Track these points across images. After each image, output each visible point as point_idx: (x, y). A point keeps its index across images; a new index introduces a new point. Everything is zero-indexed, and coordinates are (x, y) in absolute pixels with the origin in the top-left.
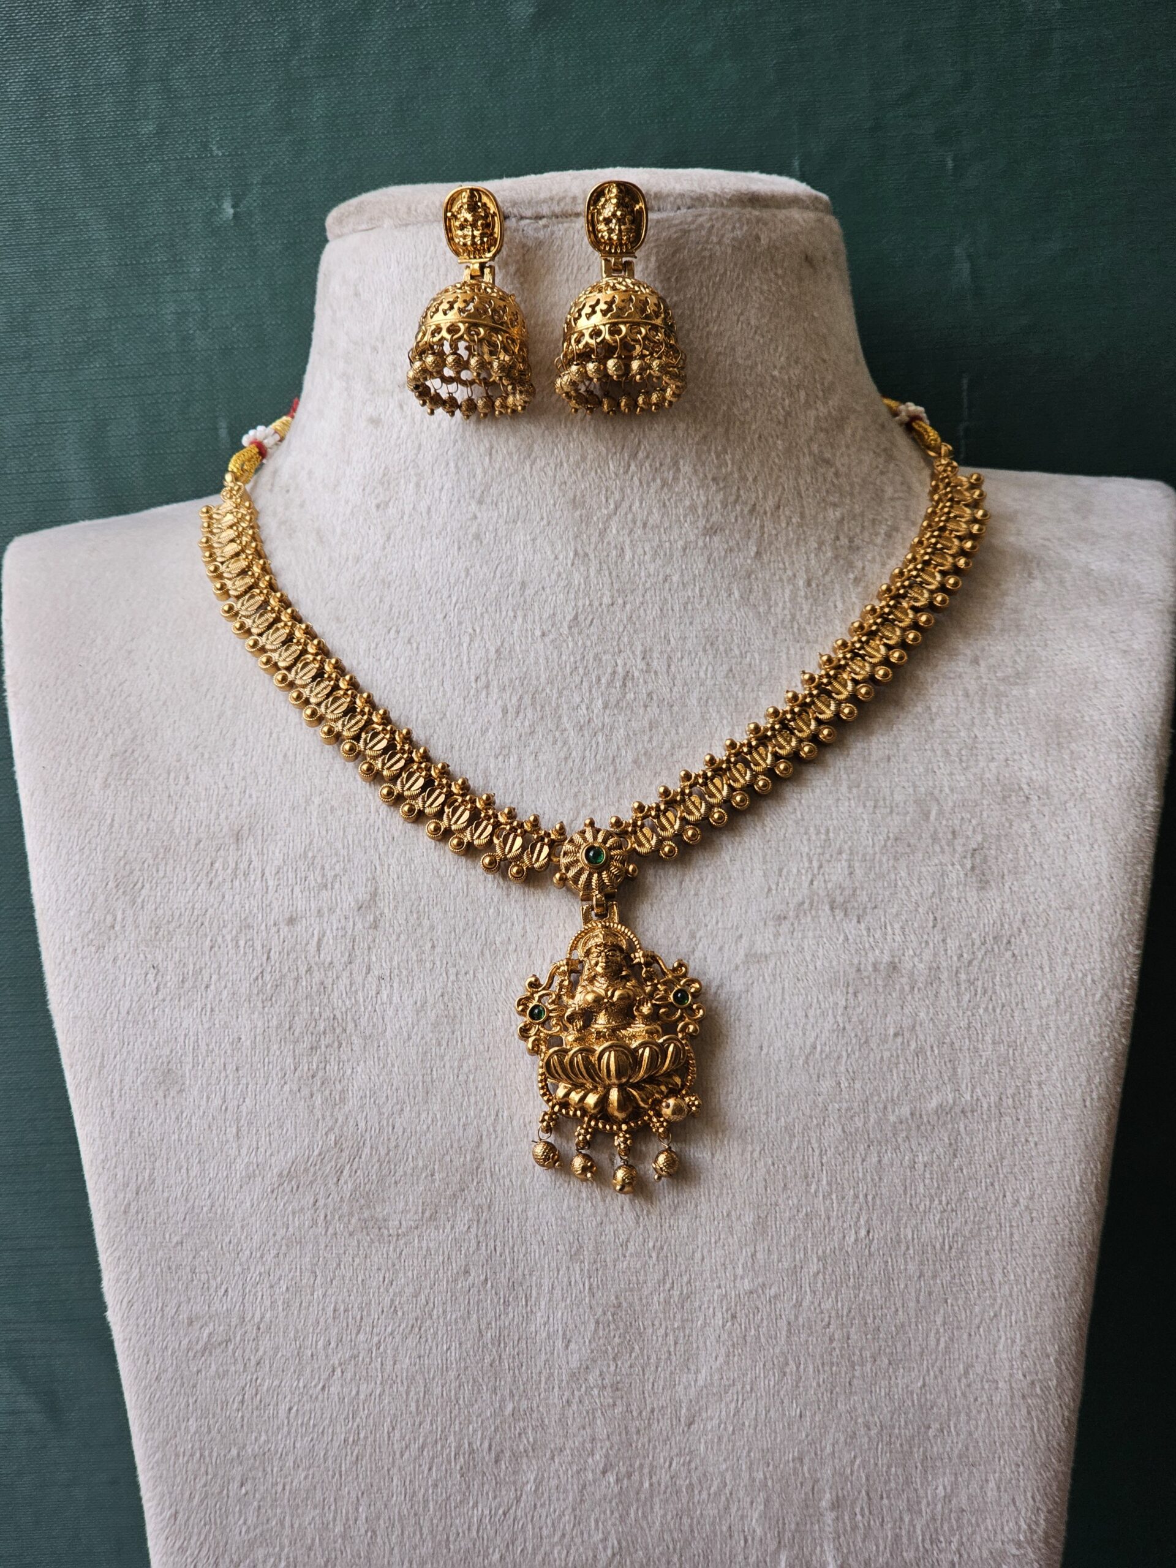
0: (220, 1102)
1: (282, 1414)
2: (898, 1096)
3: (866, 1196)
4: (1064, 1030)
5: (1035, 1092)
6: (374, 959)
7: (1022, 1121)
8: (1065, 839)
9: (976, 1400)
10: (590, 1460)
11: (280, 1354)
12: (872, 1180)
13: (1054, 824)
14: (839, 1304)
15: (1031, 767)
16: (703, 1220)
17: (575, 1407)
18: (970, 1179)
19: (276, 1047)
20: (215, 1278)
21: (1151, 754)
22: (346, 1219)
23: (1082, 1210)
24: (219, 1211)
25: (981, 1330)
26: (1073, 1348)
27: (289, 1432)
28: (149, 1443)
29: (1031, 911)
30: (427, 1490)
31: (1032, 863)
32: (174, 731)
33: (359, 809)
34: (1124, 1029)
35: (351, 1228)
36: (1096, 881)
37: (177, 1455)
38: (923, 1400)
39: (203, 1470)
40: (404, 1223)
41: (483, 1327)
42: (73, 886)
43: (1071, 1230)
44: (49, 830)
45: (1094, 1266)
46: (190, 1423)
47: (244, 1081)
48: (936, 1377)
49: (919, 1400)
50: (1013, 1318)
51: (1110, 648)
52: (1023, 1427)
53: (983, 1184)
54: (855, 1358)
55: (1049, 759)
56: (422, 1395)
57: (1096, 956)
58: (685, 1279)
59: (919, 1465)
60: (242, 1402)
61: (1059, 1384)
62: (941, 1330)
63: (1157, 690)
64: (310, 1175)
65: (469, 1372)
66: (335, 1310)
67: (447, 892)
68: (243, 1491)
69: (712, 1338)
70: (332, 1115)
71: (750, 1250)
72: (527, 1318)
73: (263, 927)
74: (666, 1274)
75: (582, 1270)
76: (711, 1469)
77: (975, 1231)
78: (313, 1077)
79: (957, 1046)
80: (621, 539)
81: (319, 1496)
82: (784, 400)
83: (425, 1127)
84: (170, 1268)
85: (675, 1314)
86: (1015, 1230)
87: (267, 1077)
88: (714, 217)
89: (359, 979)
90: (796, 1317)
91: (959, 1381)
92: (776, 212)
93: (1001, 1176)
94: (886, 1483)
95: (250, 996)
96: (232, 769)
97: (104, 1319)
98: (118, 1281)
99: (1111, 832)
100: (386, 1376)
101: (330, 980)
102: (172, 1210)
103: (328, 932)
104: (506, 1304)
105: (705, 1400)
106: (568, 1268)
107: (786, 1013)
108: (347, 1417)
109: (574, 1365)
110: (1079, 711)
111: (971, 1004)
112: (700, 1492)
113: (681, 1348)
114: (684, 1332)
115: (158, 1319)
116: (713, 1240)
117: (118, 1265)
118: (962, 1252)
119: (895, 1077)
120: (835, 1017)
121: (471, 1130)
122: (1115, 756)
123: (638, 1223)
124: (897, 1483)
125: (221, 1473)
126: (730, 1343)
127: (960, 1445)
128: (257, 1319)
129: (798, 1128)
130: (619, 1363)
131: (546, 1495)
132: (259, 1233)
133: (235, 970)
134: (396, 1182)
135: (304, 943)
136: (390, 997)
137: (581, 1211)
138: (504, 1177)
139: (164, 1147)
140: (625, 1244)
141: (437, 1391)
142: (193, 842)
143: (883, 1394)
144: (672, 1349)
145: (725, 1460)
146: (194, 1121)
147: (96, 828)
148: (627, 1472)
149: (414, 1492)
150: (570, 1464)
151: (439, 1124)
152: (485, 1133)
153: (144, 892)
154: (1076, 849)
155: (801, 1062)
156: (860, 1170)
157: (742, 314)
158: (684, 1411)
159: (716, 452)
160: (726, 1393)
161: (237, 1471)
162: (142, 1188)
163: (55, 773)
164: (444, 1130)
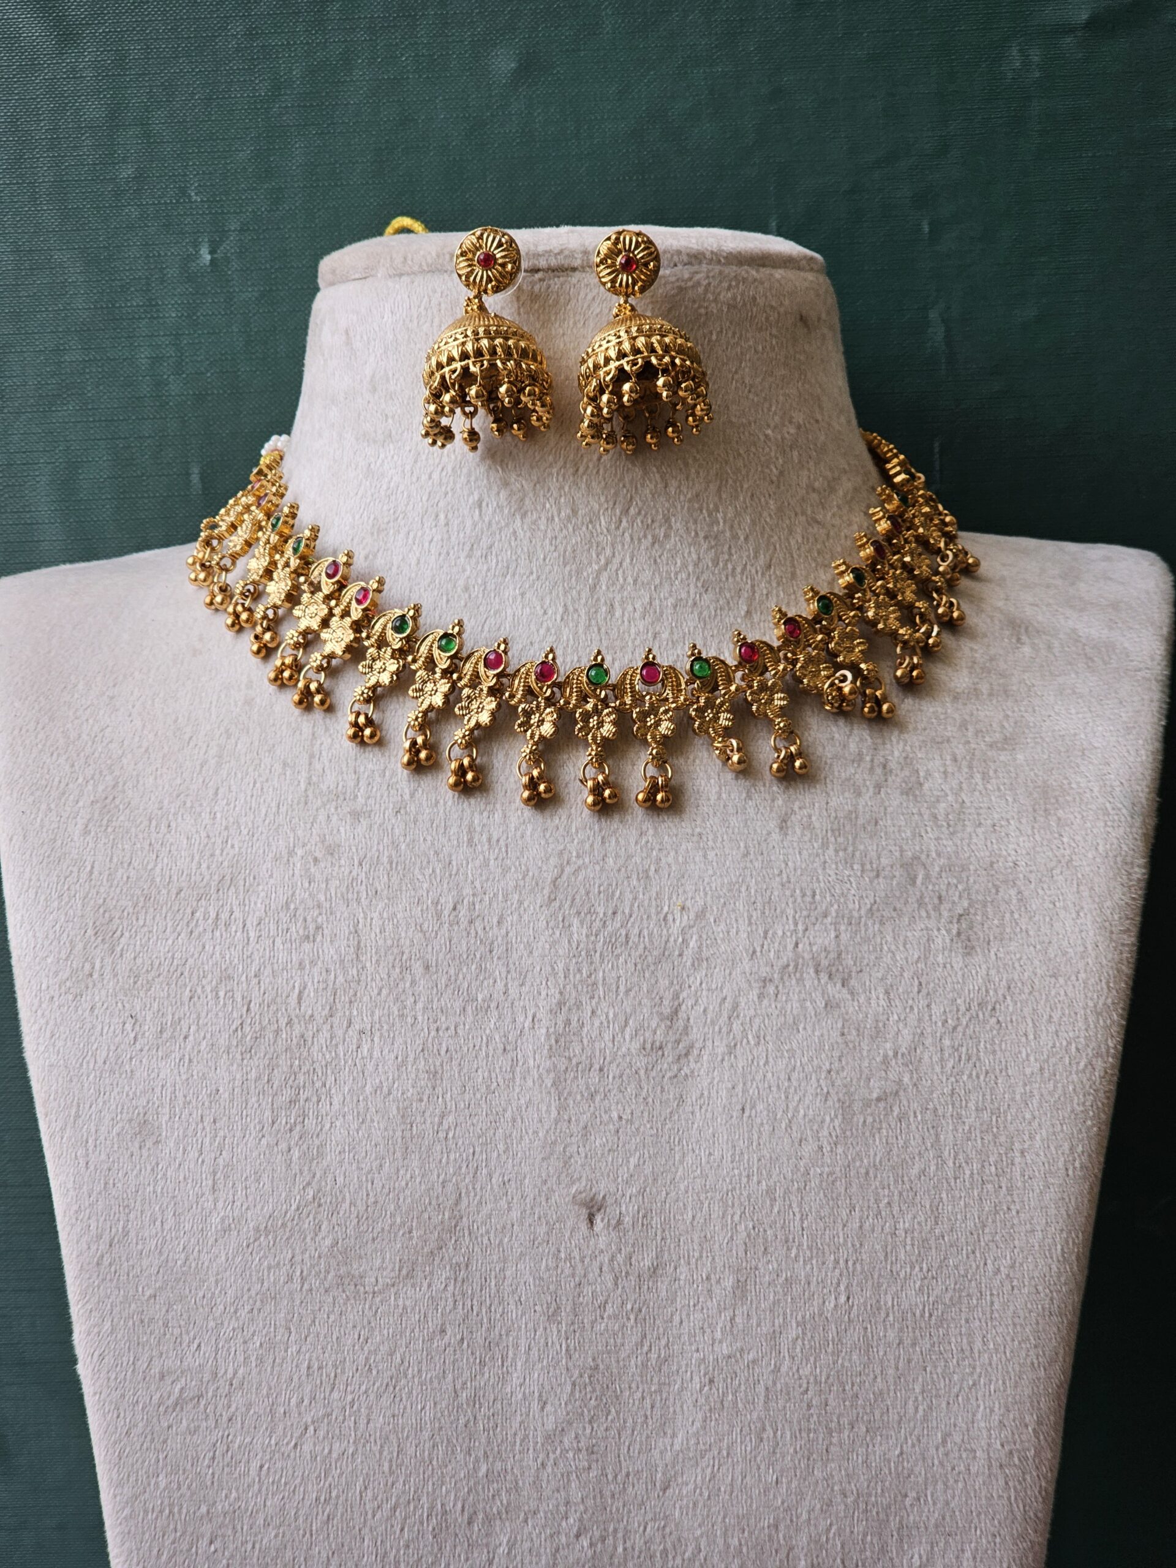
0: (197, 1155)
1: (253, 1472)
2: (880, 1162)
3: (847, 1261)
4: (1048, 1098)
5: (1017, 1160)
6: (355, 1013)
7: (1004, 1188)
8: (1051, 906)
9: (953, 1469)
10: (564, 1524)
11: (252, 1412)
12: (853, 1245)
13: (1041, 892)
14: (818, 1370)
15: (1018, 833)
16: (682, 1282)
17: (550, 1470)
18: (951, 1246)
19: (254, 1099)
20: (188, 1333)
21: (1138, 822)
22: (322, 1276)
23: (1063, 1279)
24: (193, 1265)
25: (960, 1398)
26: (1052, 1418)
27: (260, 1490)
28: (118, 1498)
29: (1016, 977)
30: (398, 1551)
31: (1018, 929)
32: (156, 778)
33: (343, 862)
34: (1108, 1098)
35: (327, 1286)
36: (1082, 949)
37: (146, 1512)
38: (900, 1469)
39: (172, 1527)
40: (380, 1280)
41: (458, 1387)
42: (51, 932)
43: (1052, 1299)
44: (27, 875)
45: (1074, 1336)
46: (160, 1478)
47: (221, 1133)
48: (913, 1446)
49: (896, 1468)
50: (992, 1387)
51: (1098, 716)
52: (1000, 1497)
53: (964, 1252)
54: (833, 1425)
55: (1036, 826)
56: (395, 1454)
57: (1081, 1024)
58: (663, 1342)
59: (895, 1533)
60: (214, 1458)
61: (1037, 1454)
62: (920, 1398)
63: (1144, 758)
64: (288, 1230)
65: (443, 1432)
66: (309, 1368)
67: (430, 948)
68: (213, 1548)
69: (689, 1402)
70: (310, 1170)
71: (728, 1314)
72: (503, 1379)
73: (244, 978)
74: (644, 1336)
75: (559, 1331)
76: (685, 1535)
77: (956, 1299)
78: (291, 1130)
79: (940, 1112)
80: (611, 595)
81: (289, 1554)
82: (777, 459)
83: (403, 1183)
84: (142, 1321)
85: (652, 1377)
86: (995, 1299)
87: (245, 1129)
88: (711, 274)
89: (340, 1033)
90: (774, 1383)
91: (937, 1450)
92: (773, 271)
93: (983, 1244)
94: (861, 1552)
95: (229, 1048)
96: (214, 818)
97: (75, 1371)
98: (89, 1334)
99: (1097, 899)
100: (359, 1434)
101: (311, 1033)
102: (145, 1263)
103: (309, 984)
104: (483, 1364)
105: (680, 1465)
106: (545, 1329)
107: (769, 1075)
108: (319, 1476)
109: (550, 1425)
110: (1067, 778)
111: (955, 1070)
112: (674, 1558)
113: (657, 1412)
114: (661, 1395)
115: (129, 1373)
116: (692, 1304)
117: (90, 1317)
118: (942, 1320)
119: (877, 1142)
120: (818, 1081)
121: (450, 1187)
122: (1102, 824)
123: (616, 1284)
124: (873, 1552)
125: (190, 1529)
126: (708, 1407)
127: (936, 1515)
128: (229, 1375)
129: (779, 1192)
130: (595, 1426)
131: (519, 1558)
132: (234, 1288)
133: (214, 1021)
134: (373, 1240)
135: (284, 996)
136: (371, 1050)
137: (559, 1271)
138: (482, 1235)
139: (139, 1199)
140: (603, 1306)
141: (411, 1451)
142: (174, 891)
143: (860, 1461)
144: (649, 1413)
145: (700, 1526)
146: (169, 1173)
147: (75, 874)
148: (601, 1536)
149: (386, 1553)
150: (544, 1527)
151: (418, 1180)
152: (464, 1191)
153: (123, 940)
154: (1061, 916)
155: (783, 1126)
156: (841, 1235)
157: (736, 372)
158: (659, 1475)
159: (708, 510)
160: (702, 1458)
161: (207, 1529)
162: (116, 1240)
163: (35, 819)
164: (423, 1187)
